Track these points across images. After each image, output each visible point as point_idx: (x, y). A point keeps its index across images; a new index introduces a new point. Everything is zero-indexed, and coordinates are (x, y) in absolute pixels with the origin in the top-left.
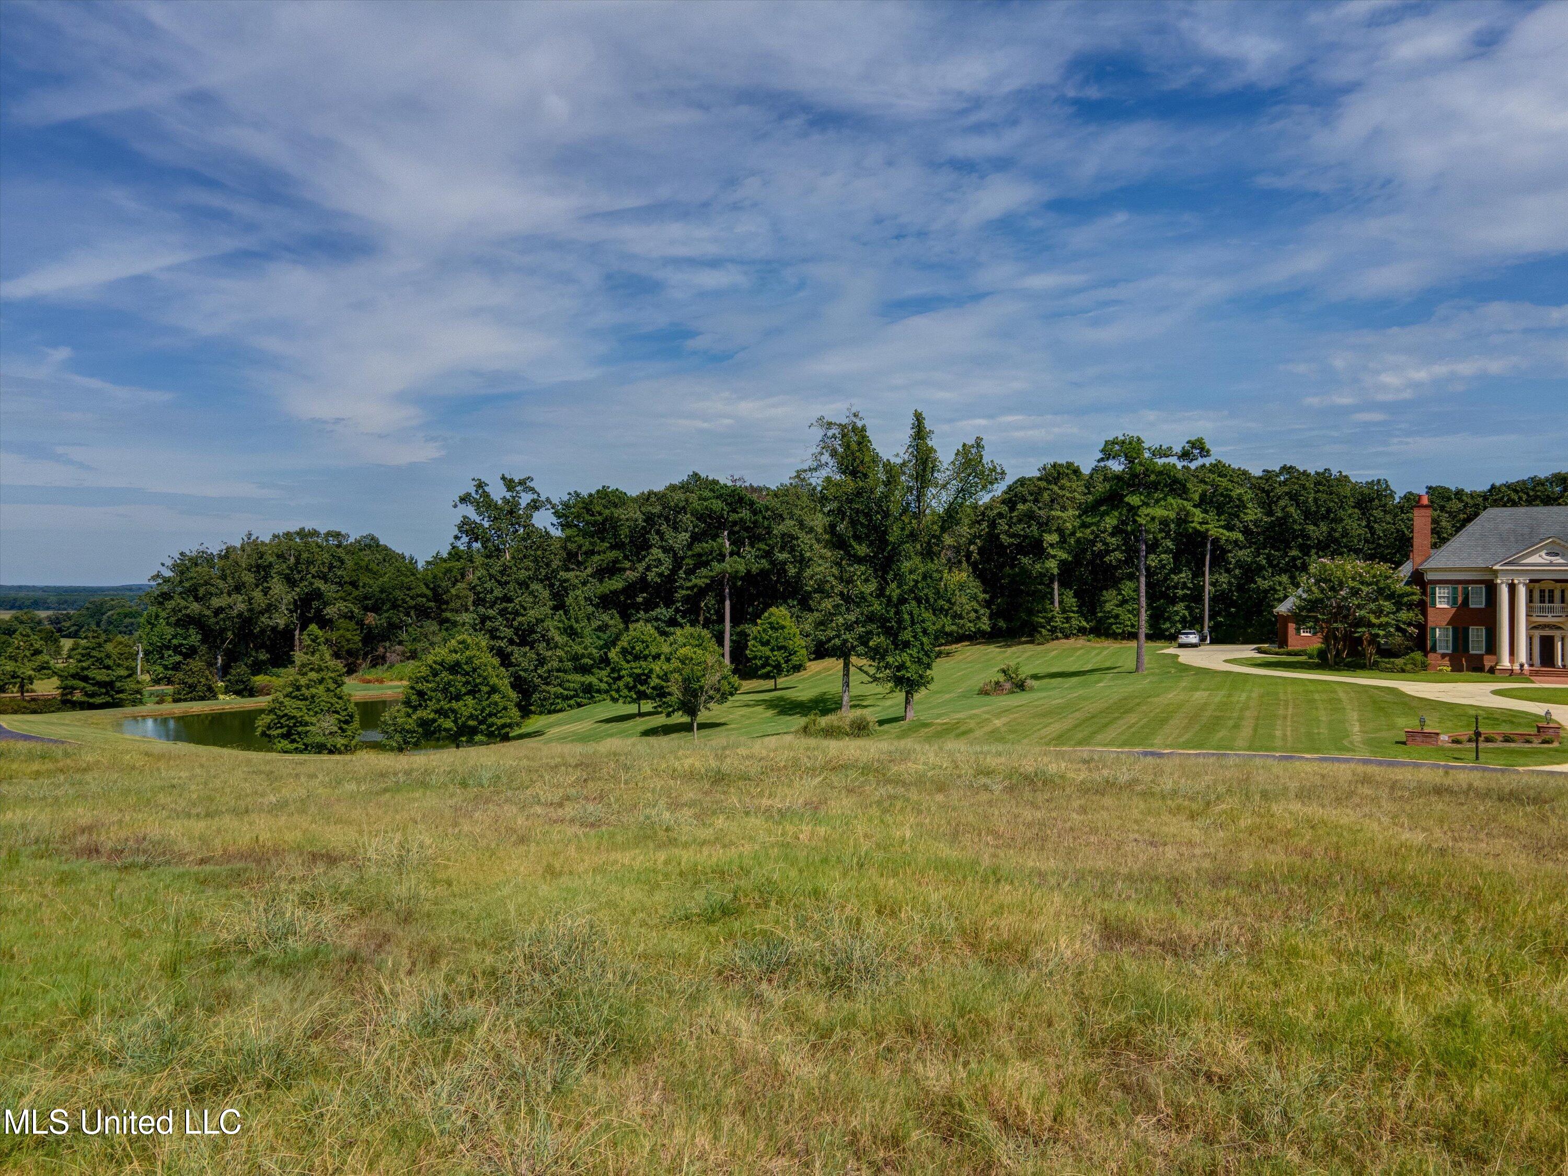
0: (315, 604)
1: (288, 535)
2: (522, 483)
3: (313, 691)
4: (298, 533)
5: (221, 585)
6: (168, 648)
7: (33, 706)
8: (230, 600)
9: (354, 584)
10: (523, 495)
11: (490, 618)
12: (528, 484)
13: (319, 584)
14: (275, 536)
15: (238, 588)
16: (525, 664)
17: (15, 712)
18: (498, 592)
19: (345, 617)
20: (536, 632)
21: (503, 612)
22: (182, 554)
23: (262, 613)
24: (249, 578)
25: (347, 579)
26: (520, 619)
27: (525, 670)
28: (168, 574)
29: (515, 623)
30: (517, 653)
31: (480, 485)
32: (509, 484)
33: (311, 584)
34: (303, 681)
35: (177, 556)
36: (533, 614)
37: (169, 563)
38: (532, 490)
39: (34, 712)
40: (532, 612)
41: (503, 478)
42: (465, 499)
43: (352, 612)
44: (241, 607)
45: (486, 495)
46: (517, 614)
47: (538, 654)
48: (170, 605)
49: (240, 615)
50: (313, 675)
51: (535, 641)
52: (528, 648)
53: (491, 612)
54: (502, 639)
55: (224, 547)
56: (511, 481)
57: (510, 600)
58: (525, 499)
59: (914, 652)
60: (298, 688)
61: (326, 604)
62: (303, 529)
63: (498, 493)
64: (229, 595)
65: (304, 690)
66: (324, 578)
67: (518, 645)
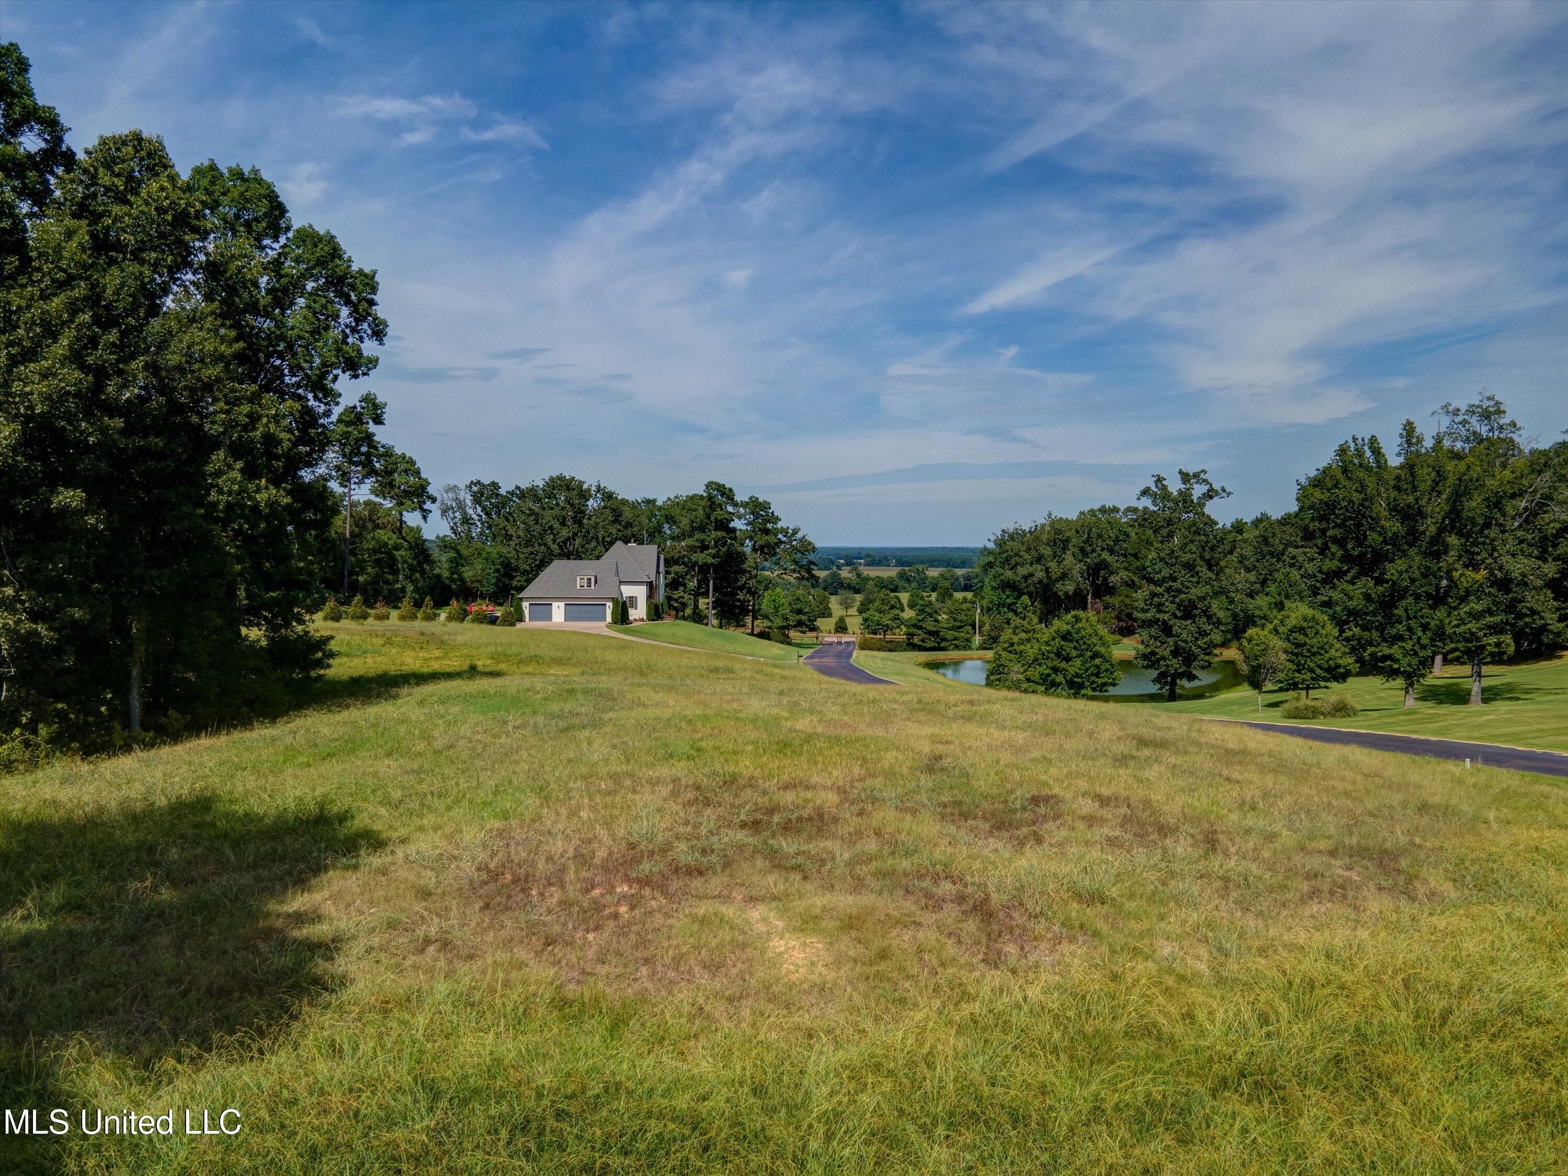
0: (1102, 573)
1: (1092, 512)
2: (1196, 475)
3: (1022, 647)
4: (1100, 510)
5: (1026, 556)
6: (1004, 606)
7: (889, 645)
8: (1031, 569)
9: (1135, 556)
10: (1195, 486)
11: (1157, 595)
12: (1202, 476)
13: (1106, 555)
14: (1082, 513)
15: (1039, 559)
16: (1184, 636)
17: (879, 650)
18: (1166, 572)
19: (1127, 584)
20: (1197, 608)
21: (1168, 590)
22: (1003, 531)
23: (1057, 580)
24: (1047, 551)
25: (1130, 551)
26: (1183, 596)
27: (1185, 641)
28: (991, 545)
29: (1177, 600)
30: (1178, 626)
31: (1159, 480)
32: (1185, 477)
33: (1100, 555)
34: (1016, 639)
35: (999, 533)
36: (1195, 592)
37: (993, 538)
38: (1206, 481)
39: (890, 650)
40: (1194, 591)
41: (1181, 472)
42: (1145, 492)
43: (1133, 581)
44: (1040, 575)
45: (1164, 488)
46: (1180, 592)
47: (1199, 628)
48: (992, 572)
49: (1040, 582)
50: (1023, 635)
51: (1195, 616)
52: (1189, 622)
53: (1159, 590)
54: (1166, 612)
55: (1033, 525)
56: (1187, 475)
57: (1174, 579)
58: (1198, 490)
59: (1409, 645)
60: (1012, 645)
61: (1112, 573)
62: (1103, 507)
63: (1175, 486)
64: (1031, 564)
65: (1016, 647)
66: (1112, 551)
67: (1181, 618)
